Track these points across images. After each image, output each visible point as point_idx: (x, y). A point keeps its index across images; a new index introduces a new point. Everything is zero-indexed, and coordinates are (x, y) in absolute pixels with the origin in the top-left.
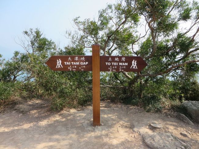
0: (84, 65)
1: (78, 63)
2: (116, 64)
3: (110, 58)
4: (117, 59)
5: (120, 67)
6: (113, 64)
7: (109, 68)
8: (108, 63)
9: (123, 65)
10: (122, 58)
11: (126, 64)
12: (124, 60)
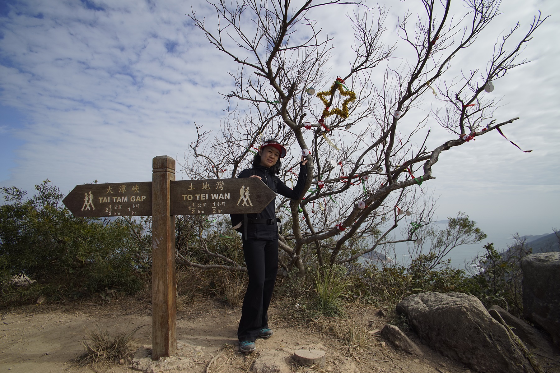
0: (138, 202)
1: (127, 197)
2: (205, 198)
3: (191, 184)
4: (207, 185)
5: (214, 203)
6: (198, 197)
7: (190, 207)
8: (186, 196)
9: (219, 199)
10: (218, 184)
11: (228, 197)
12: (223, 188)
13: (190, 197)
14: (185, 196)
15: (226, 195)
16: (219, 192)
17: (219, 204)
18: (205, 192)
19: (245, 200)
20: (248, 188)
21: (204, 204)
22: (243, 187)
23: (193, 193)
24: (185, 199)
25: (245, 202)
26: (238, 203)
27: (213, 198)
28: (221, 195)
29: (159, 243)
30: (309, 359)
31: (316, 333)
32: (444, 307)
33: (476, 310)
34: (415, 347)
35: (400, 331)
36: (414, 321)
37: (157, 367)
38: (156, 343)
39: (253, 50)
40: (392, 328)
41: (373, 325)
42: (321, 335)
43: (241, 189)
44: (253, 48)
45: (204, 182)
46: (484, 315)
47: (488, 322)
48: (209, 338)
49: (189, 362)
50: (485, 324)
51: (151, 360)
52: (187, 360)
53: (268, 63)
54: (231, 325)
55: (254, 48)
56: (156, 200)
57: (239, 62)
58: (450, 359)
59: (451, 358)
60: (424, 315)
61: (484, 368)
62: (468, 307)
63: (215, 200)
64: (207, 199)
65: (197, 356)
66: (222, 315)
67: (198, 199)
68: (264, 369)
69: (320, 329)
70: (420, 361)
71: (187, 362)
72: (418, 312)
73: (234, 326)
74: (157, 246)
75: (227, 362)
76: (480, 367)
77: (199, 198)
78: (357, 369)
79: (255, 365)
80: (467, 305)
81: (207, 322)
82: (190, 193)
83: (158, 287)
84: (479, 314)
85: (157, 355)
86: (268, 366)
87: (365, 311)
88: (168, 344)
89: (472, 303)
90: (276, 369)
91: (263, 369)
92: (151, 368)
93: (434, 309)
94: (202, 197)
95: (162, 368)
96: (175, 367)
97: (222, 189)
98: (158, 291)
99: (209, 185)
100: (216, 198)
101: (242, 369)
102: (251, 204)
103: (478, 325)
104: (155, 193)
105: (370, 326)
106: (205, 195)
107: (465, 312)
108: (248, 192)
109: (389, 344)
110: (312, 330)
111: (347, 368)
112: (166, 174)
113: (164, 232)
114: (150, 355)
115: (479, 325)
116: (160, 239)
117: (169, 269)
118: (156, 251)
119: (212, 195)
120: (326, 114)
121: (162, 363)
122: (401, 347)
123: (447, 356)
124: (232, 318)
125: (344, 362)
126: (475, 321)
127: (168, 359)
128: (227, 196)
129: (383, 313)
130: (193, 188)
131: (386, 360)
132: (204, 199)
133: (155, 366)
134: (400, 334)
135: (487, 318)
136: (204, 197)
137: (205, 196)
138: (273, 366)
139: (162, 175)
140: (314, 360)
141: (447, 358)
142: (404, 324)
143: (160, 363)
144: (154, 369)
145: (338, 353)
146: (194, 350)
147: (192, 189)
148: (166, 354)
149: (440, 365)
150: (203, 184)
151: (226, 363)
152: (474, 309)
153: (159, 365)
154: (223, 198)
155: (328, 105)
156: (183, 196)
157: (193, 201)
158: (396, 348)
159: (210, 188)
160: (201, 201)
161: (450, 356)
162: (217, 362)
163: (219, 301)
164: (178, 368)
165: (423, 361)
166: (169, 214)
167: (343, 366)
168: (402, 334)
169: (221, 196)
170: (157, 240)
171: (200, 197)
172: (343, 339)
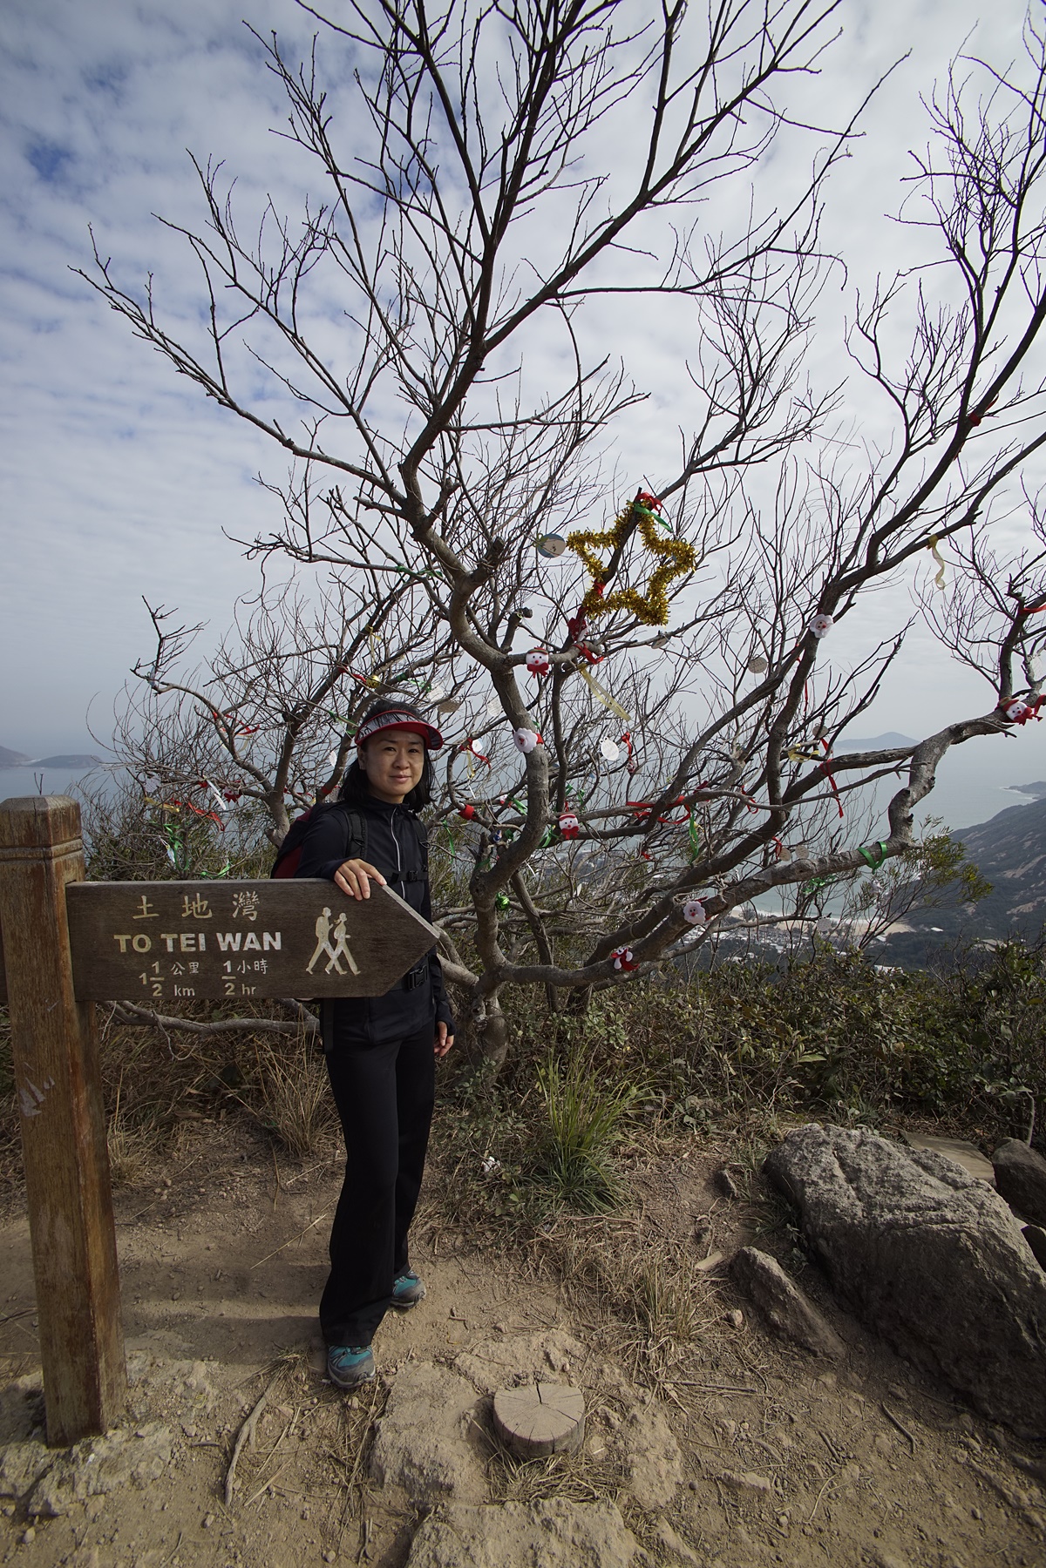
2: (197, 945)
3: (144, 898)
4: (199, 904)
5: (228, 964)
6: (170, 944)
7: (144, 975)
8: (129, 937)
9: (246, 949)
10: (237, 900)
11: (274, 944)
12: (255, 913)
13: (142, 943)
14: (122, 939)
15: (267, 937)
16: (243, 927)
17: (244, 968)
18: (193, 926)
19: (334, 955)
20: (343, 917)
21: (194, 967)
22: (327, 912)
23: (152, 929)
24: (123, 948)
25: (334, 961)
26: (312, 964)
27: (224, 948)
28: (251, 936)
29: (41, 1098)
30: (540, 1443)
31: (548, 1279)
32: (911, 1222)
33: (999, 1245)
34: (826, 1334)
35: (785, 1279)
36: (822, 1242)
37: (63, 1489)
38: (57, 1398)
39: (351, 413)
40: (763, 1267)
41: (707, 1238)
42: (563, 1289)
43: (320, 920)
44: (349, 407)
45: (188, 894)
46: (1020, 1262)
47: (1029, 1285)
48: (231, 1310)
49: (171, 1441)
50: (1019, 1291)
51: (44, 1447)
52: (164, 1435)
53: (409, 468)
54: (295, 1245)
55: (355, 407)
56: (19, 956)
57: (297, 452)
58: (917, 1369)
59: (919, 1367)
60: (849, 1231)
61: (1008, 1412)
62: (977, 1234)
63: (229, 954)
64: (202, 948)
65: (194, 1414)
66: (265, 1194)
67: (170, 949)
68: (406, 1471)
69: (559, 1266)
70: (838, 1381)
71: (163, 1447)
72: (834, 1219)
73: (303, 1245)
74: (37, 1107)
75: (291, 1430)
76: (998, 1409)
77: (174, 947)
78: (674, 1442)
79: (378, 1452)
80: (975, 1226)
81: (220, 1233)
82: (141, 927)
83: (51, 1235)
84: (1007, 1259)
85: (62, 1431)
86: (416, 1460)
87: (680, 1171)
88: (97, 1396)
89: (988, 1219)
90: (441, 1479)
91: (402, 1472)
92: (43, 1492)
93: (882, 1224)
94: (184, 942)
95: (81, 1489)
96: (123, 1479)
97: (252, 919)
98: (54, 1247)
99: (206, 903)
100: (236, 948)
101: (337, 1461)
102: (354, 968)
103: (1000, 1293)
104: (13, 935)
105: (698, 1237)
106: (193, 935)
107: (969, 1250)
108: (344, 928)
109: (751, 1315)
110: (537, 1265)
111: (645, 1444)
112: (48, 868)
113: (58, 1063)
114: (37, 1430)
115: (1003, 1289)
116: (47, 1086)
117: (85, 1177)
118: (34, 1123)
119: (219, 936)
120: (591, 605)
121: (82, 1468)
122: (785, 1330)
123: (909, 1359)
124: (298, 1207)
125: (634, 1417)
126: (994, 1280)
127: (101, 1448)
128: (271, 939)
129: (731, 1188)
130: (150, 910)
131: (749, 1387)
132: (193, 949)
133: (55, 1483)
134: (784, 1291)
135: (1026, 1271)
136: (193, 942)
137: (196, 939)
138: (433, 1462)
139: (33, 870)
140: (553, 1442)
141: (907, 1364)
142: (795, 1251)
143: (74, 1468)
144: (52, 1499)
145: (617, 1371)
146: (185, 1383)
147: (145, 915)
148: (94, 1427)
149: (890, 1393)
150: (186, 898)
151: (287, 1436)
152: (992, 1242)
153: (72, 1476)
154: (257, 946)
155: (602, 577)
156: (116, 937)
157: (152, 955)
158: (773, 1330)
159: (210, 915)
160: (179, 956)
161: (916, 1360)
162: (259, 1434)
163: (253, 1127)
164: (134, 1479)
165: (845, 1377)
166: (70, 1002)
167: (632, 1433)
168: (792, 1290)
169: (252, 942)
170: (33, 1087)
171: (177, 942)
172: (628, 1310)
